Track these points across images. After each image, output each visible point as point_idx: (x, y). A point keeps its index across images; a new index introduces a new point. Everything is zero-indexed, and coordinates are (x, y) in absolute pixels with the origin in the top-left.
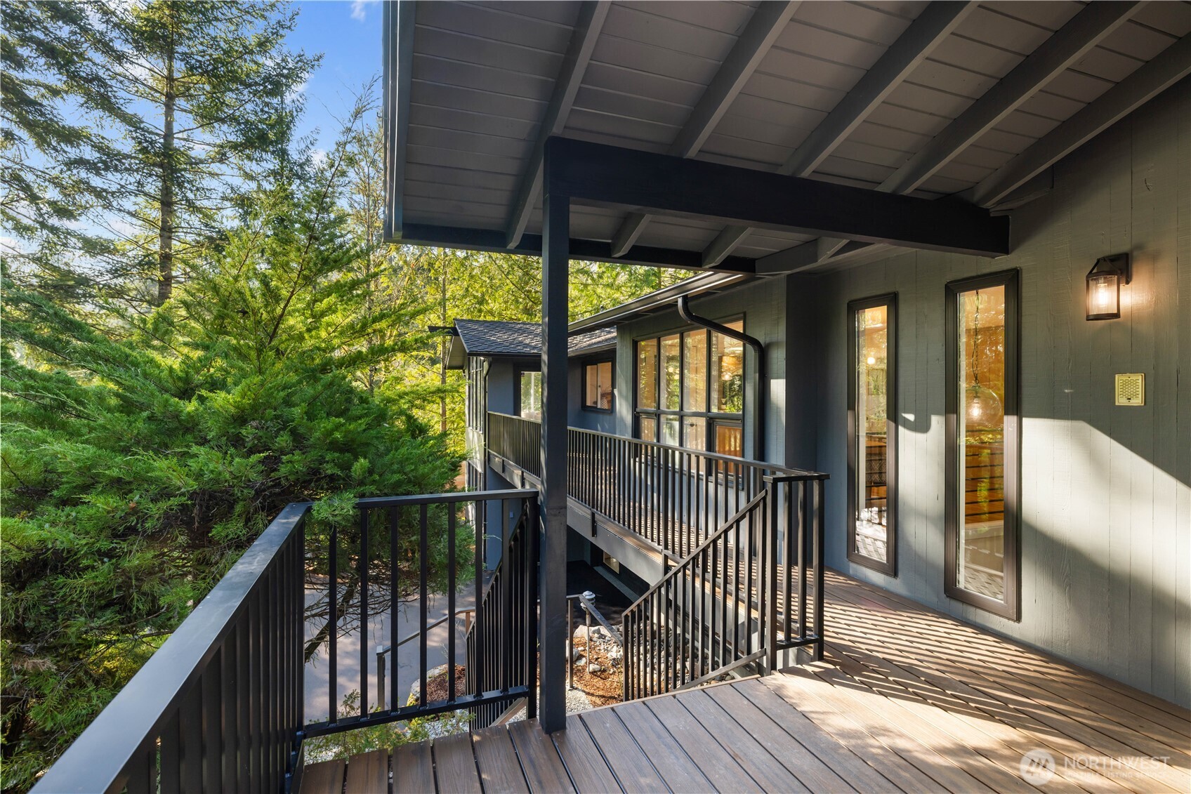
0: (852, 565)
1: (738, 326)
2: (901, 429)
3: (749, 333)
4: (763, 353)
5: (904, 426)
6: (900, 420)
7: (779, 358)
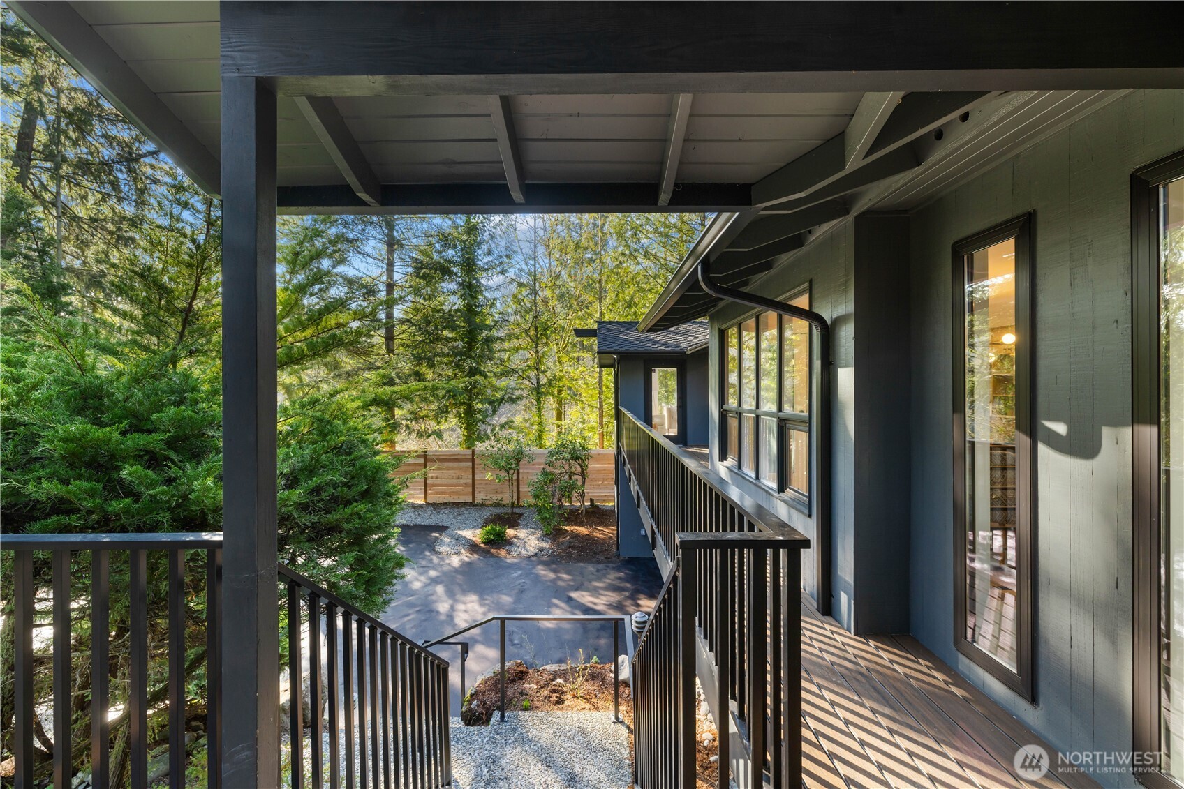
0: (963, 660)
1: (802, 302)
2: (1042, 449)
3: (815, 310)
4: (828, 333)
5: (1049, 444)
6: (1040, 434)
7: (846, 337)
